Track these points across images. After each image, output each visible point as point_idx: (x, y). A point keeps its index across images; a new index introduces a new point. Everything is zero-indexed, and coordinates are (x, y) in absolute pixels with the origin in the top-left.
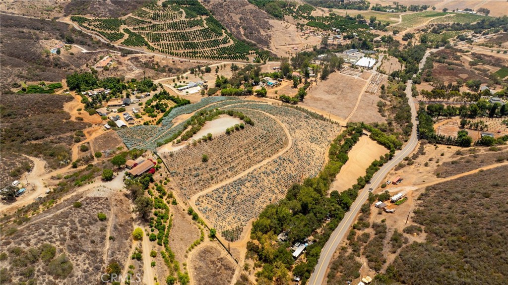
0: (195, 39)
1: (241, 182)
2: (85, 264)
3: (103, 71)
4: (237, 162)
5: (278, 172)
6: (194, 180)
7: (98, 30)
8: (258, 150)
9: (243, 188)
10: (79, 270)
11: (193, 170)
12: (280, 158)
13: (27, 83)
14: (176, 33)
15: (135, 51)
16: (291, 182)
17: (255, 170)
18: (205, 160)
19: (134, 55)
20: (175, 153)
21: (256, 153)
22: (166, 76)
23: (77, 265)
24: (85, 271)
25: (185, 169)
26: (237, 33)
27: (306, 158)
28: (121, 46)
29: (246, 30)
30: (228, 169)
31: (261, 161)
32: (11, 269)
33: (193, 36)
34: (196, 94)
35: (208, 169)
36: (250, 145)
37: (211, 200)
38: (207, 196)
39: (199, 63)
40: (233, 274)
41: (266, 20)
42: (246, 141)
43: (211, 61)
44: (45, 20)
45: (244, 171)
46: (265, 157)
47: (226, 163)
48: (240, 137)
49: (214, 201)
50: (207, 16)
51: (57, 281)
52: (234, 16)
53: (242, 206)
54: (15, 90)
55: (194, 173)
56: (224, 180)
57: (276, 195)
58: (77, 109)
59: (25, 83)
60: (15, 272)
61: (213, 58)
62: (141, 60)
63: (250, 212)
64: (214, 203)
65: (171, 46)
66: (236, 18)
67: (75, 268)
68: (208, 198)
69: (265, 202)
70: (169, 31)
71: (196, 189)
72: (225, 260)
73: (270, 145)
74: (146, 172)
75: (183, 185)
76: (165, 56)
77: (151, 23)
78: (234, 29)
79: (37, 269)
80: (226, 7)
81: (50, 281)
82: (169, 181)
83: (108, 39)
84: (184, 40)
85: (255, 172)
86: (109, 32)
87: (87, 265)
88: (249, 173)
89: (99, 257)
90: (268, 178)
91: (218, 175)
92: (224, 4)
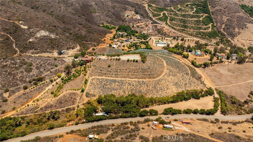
0: (189, 24)
1: (115, 81)
2: (35, 73)
3: (136, 27)
4: (121, 73)
5: (136, 86)
6: (99, 71)
7: (152, 11)
8: (136, 74)
9: (113, 84)
10: (32, 73)
11: (102, 68)
12: (143, 82)
13: (107, 24)
14: (183, 19)
15: (159, 23)
16: (138, 93)
17: (126, 80)
18: (109, 66)
19: (156, 25)
20: (101, 59)
21: (133, 74)
22: (159, 36)
23: (33, 72)
24: (33, 74)
25: (99, 66)
26: (220, 26)
27: (158, 89)
28: (155, 19)
29: (226, 26)
30: (115, 74)
31: (132, 78)
32: (18, 63)
33: (189, 22)
34: (160, 47)
35: (107, 70)
36: (134, 70)
37: (98, 81)
38: (98, 79)
39: (182, 35)
40: (72, 105)
41: (245, 23)
42: (134, 67)
43: (188, 36)
44: (138, 4)
45: (121, 78)
46: (136, 78)
47: (116, 71)
48: (132, 65)
49: (99, 82)
50: (209, 14)
51: (24, 72)
52: (224, 18)
53: (106, 89)
54: (101, 25)
55: (101, 69)
56: (110, 77)
57: (124, 94)
58: (110, 37)
59: (106, 24)
60: (18, 64)
61: (191, 35)
62: (158, 27)
63: (106, 93)
64: (98, 83)
65: (176, 24)
66: (225, 19)
67: (32, 72)
68: (98, 80)
69: (116, 93)
70: (180, 18)
71: (97, 75)
72: (76, 100)
73: (143, 74)
74: (86, 61)
75: (94, 71)
76: (169, 28)
77: (176, 12)
78: (219, 24)
79: (23, 66)
80: (223, 12)
81: (23, 71)
82: (91, 67)
83: (153, 15)
84: (183, 23)
85: (125, 81)
86: (155, 13)
87: (36, 74)
88: (122, 80)
89: (41, 74)
90: (128, 86)
91: (109, 74)
92: (223, 10)
